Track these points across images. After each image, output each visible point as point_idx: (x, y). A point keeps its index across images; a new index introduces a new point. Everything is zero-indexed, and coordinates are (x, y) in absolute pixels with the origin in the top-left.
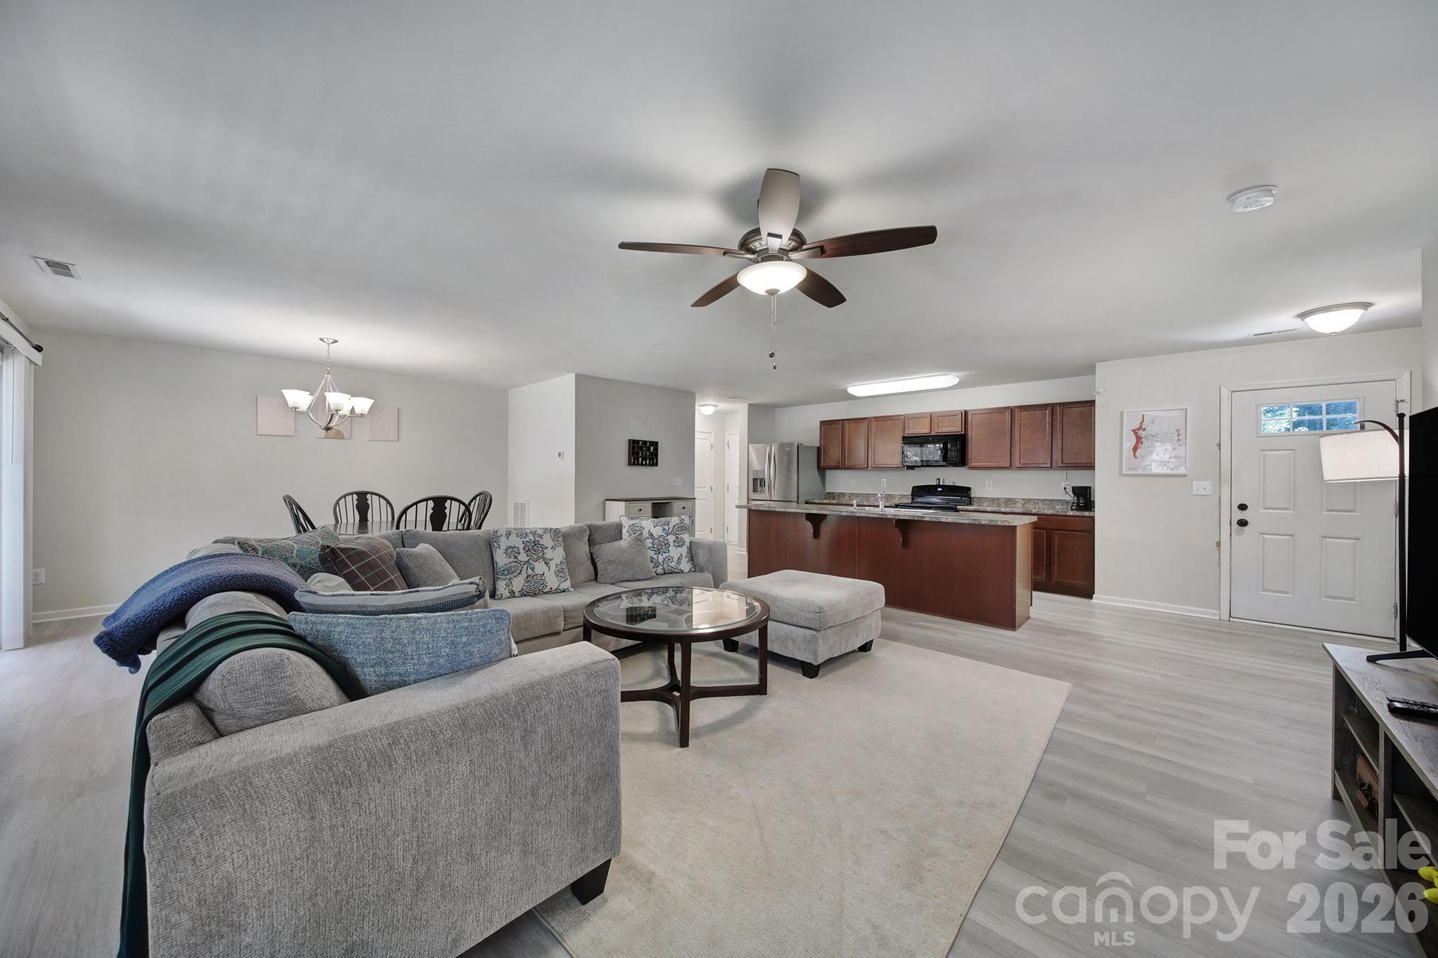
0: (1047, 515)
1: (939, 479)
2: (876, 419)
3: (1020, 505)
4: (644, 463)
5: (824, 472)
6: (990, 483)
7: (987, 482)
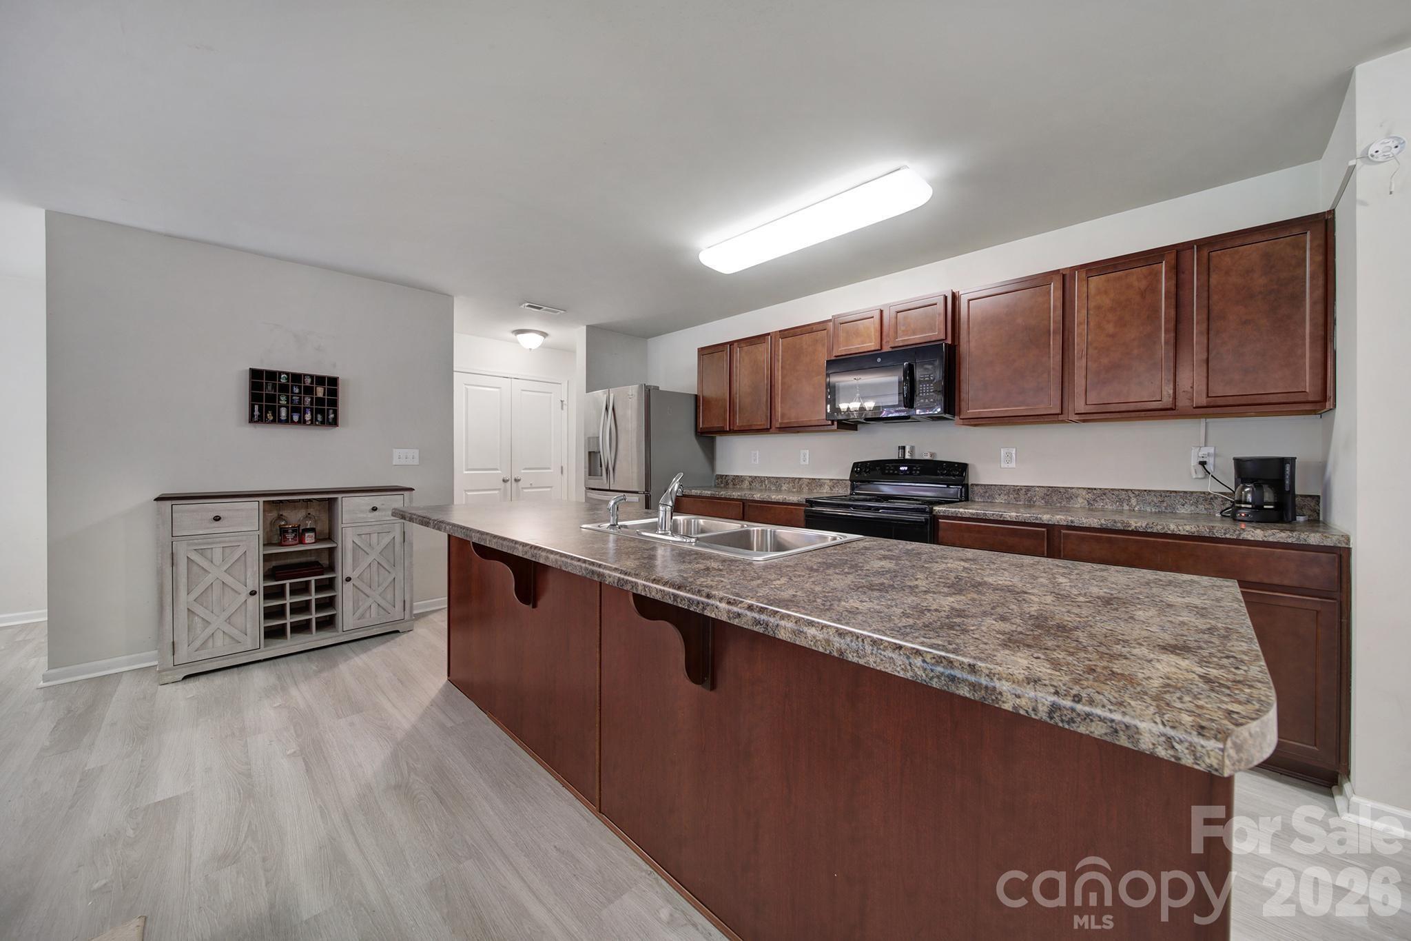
0: (1174, 536)
1: (904, 448)
2: (785, 334)
3: (1080, 502)
4: (296, 418)
5: (713, 440)
6: (1009, 455)
7: (1003, 451)
